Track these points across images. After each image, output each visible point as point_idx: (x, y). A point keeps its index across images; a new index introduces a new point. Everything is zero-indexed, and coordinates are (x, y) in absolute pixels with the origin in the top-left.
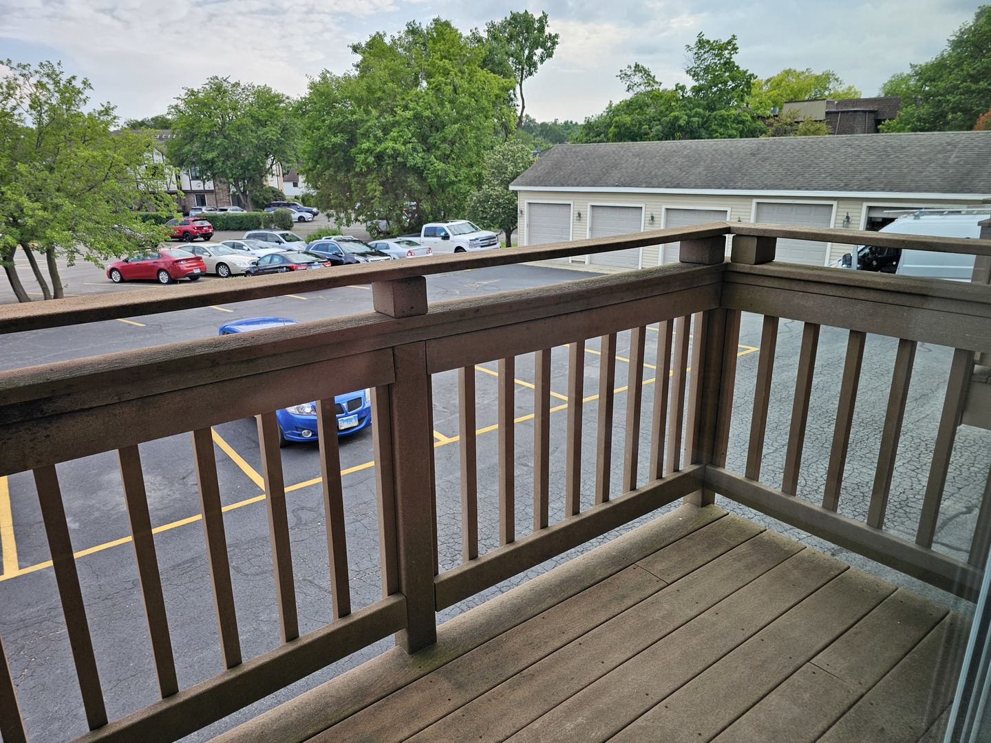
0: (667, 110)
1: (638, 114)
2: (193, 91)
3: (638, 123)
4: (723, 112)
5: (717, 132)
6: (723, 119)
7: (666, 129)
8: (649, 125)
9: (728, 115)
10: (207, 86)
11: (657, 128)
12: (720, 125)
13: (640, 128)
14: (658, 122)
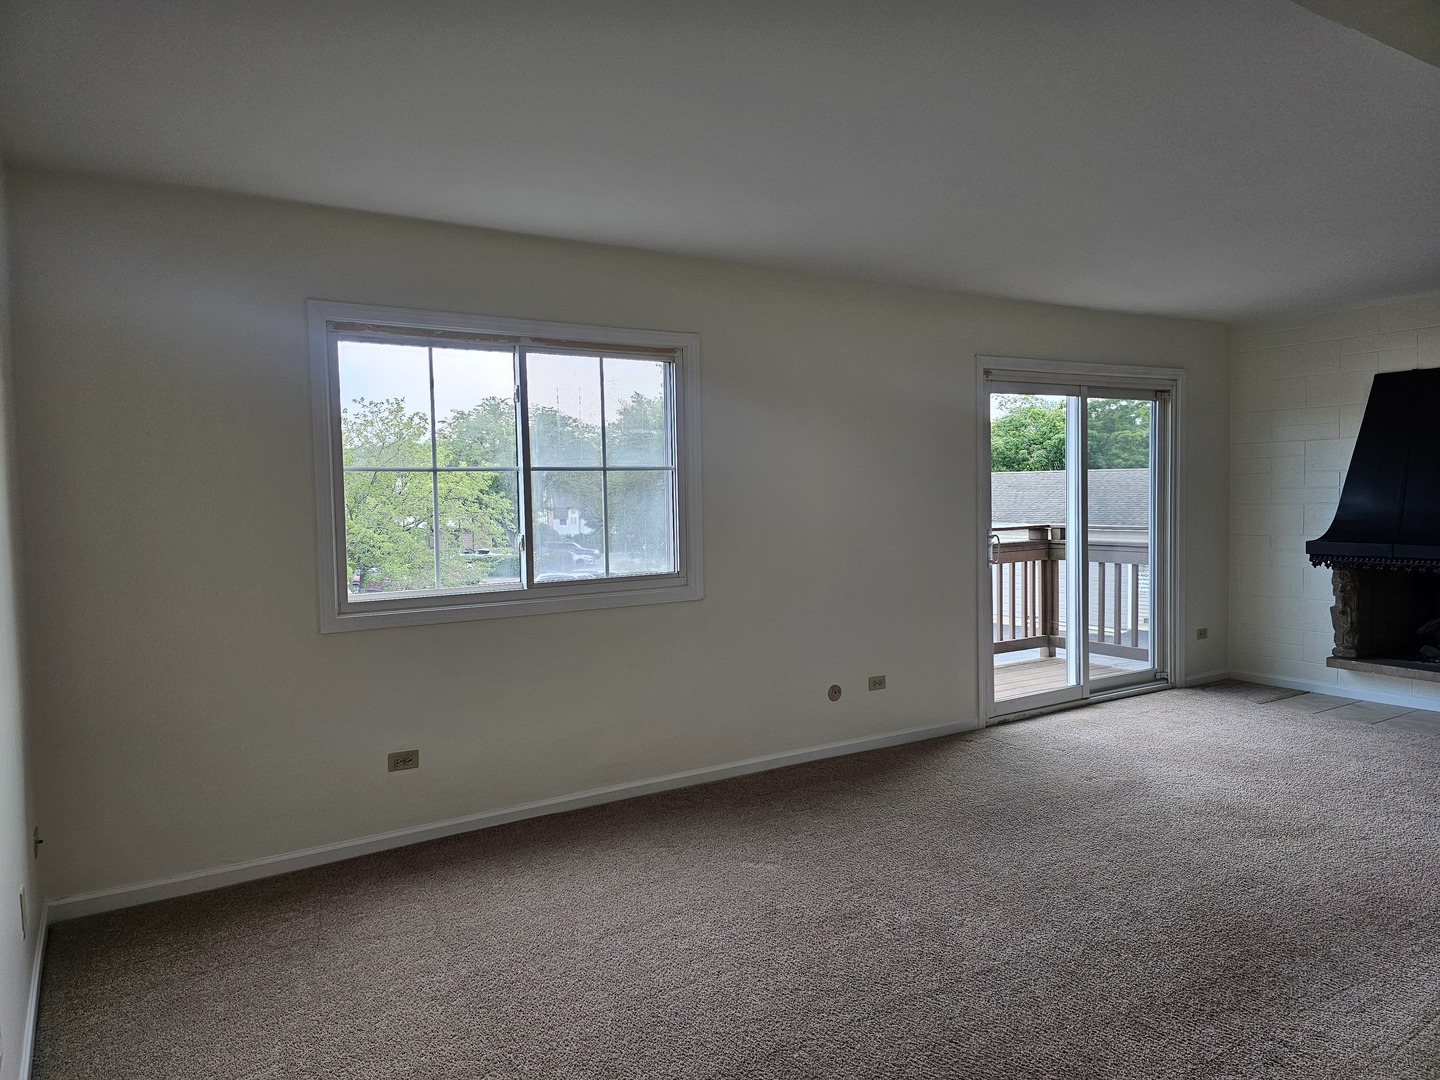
0: (1051, 432)
1: (1014, 436)
2: (463, 413)
3: (1014, 447)
4: (1128, 433)
5: (1119, 457)
6: (1126, 440)
7: (1052, 455)
8: (1027, 449)
9: (1133, 437)
10: (479, 408)
11: (1038, 454)
12: (1124, 449)
13: (1017, 453)
14: (1040, 446)
